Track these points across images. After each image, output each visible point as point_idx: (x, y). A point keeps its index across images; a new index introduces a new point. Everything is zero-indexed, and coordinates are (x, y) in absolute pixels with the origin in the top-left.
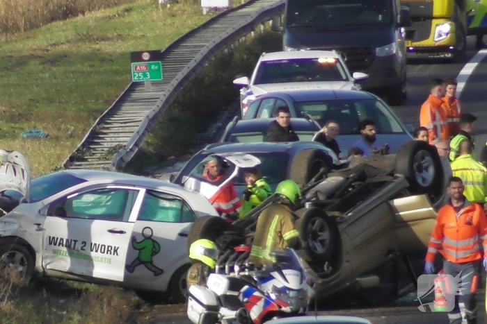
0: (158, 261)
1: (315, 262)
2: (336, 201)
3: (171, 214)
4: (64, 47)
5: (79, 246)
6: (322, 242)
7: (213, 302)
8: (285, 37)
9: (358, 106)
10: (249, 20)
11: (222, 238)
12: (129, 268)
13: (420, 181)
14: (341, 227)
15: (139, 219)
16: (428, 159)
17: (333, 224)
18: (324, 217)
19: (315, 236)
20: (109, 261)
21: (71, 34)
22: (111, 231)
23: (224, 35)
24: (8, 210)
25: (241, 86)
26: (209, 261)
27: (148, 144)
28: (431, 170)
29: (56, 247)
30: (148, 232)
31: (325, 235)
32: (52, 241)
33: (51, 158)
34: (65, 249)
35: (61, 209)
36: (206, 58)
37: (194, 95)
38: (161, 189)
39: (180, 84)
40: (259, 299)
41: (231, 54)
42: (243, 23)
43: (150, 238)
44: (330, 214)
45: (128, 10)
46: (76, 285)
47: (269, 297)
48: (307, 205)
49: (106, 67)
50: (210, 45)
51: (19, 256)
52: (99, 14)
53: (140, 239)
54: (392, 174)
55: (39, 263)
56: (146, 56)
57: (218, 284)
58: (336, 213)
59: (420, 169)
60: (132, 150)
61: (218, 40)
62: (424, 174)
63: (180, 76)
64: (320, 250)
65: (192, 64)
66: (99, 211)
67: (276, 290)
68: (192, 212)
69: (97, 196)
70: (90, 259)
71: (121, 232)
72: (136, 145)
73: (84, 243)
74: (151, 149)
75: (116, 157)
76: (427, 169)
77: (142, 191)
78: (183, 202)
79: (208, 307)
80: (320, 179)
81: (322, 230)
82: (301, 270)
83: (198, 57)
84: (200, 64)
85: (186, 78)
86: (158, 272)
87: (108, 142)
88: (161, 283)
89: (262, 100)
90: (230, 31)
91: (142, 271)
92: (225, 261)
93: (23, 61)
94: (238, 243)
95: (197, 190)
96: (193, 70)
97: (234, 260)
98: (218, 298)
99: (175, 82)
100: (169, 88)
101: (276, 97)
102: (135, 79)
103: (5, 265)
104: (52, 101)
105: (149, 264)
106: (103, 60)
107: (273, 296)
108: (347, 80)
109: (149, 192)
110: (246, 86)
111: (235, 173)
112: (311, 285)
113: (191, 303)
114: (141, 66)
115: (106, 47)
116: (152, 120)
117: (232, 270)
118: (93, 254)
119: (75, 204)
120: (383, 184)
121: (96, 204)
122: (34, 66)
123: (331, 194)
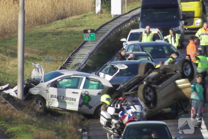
0: (90, 103)
1: (147, 103)
2: (155, 81)
3: (95, 86)
4: (61, 29)
5: (62, 98)
6: (150, 96)
7: (110, 117)
8: (140, 24)
9: (164, 47)
10: (128, 19)
11: (114, 95)
12: (80, 106)
13: (185, 74)
14: (157, 91)
15: (83, 88)
16: (189, 66)
17: (154, 89)
18: (151, 87)
19: (147, 94)
20: (73, 104)
21: (64, 25)
22: (73, 93)
23: (118, 24)
24: (36, 85)
25: (123, 42)
26: (108, 103)
27: (89, 63)
28: (190, 70)
29: (53, 99)
30: (86, 93)
31: (151, 94)
32: (52, 96)
33: (54, 68)
34: (56, 99)
35: (55, 85)
36: (111, 32)
37: (107, 45)
38: (91, 77)
39: (102, 41)
40: (126, 116)
41: (121, 31)
42: (126, 20)
43: (87, 95)
44: (153, 86)
45: (85, 16)
46: (61, 112)
47: (130, 115)
48: (145, 83)
49: (76, 36)
50: (113, 28)
51: (40, 102)
52: (74, 17)
53: (84, 95)
54: (175, 71)
55: (47, 105)
56: (89, 31)
57: (111, 111)
58: (155, 86)
59: (186, 69)
60: (83, 65)
61: (116, 26)
62: (187, 71)
63: (102, 39)
64: (149, 99)
65: (106, 34)
66: (69, 85)
67: (132, 113)
68: (103, 86)
69: (68, 80)
70: (65, 103)
71: (77, 93)
72: (85, 63)
73: (64, 97)
74: (90, 65)
75: (77, 67)
76: (188, 69)
77: (85, 78)
78: (100, 82)
79: (108, 119)
80: (149, 73)
81: (150, 92)
82: (141, 106)
83: (108, 32)
84: (109, 34)
85: (104, 39)
86: (90, 107)
87: (74, 62)
88: (92, 111)
89: (129, 45)
90: (121, 23)
91: (84, 107)
92: (115, 103)
93: (45, 34)
94: (119, 97)
95: (104, 77)
96: (107, 37)
97: (118, 103)
98: (111, 116)
99: (99, 41)
100: (98, 43)
101: (135, 45)
102: (85, 40)
103: (35, 105)
104: (55, 48)
105: (87, 105)
106: (74, 34)
107: (131, 115)
108: (162, 39)
109: (87, 78)
110: (125, 42)
111: (118, 71)
112: (145, 110)
113: (101, 118)
114: (87, 35)
115: (76, 29)
116: (91, 54)
117: (117, 106)
118: (67, 101)
119: (60, 83)
120: (172, 75)
121: (68, 83)
122: (49, 36)
123: (154, 79)
